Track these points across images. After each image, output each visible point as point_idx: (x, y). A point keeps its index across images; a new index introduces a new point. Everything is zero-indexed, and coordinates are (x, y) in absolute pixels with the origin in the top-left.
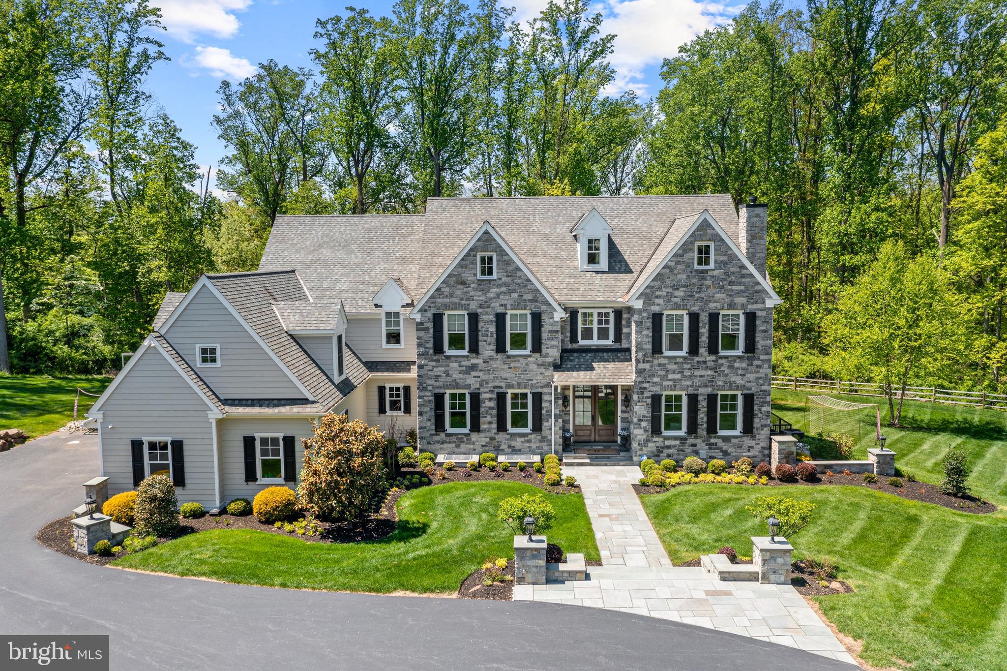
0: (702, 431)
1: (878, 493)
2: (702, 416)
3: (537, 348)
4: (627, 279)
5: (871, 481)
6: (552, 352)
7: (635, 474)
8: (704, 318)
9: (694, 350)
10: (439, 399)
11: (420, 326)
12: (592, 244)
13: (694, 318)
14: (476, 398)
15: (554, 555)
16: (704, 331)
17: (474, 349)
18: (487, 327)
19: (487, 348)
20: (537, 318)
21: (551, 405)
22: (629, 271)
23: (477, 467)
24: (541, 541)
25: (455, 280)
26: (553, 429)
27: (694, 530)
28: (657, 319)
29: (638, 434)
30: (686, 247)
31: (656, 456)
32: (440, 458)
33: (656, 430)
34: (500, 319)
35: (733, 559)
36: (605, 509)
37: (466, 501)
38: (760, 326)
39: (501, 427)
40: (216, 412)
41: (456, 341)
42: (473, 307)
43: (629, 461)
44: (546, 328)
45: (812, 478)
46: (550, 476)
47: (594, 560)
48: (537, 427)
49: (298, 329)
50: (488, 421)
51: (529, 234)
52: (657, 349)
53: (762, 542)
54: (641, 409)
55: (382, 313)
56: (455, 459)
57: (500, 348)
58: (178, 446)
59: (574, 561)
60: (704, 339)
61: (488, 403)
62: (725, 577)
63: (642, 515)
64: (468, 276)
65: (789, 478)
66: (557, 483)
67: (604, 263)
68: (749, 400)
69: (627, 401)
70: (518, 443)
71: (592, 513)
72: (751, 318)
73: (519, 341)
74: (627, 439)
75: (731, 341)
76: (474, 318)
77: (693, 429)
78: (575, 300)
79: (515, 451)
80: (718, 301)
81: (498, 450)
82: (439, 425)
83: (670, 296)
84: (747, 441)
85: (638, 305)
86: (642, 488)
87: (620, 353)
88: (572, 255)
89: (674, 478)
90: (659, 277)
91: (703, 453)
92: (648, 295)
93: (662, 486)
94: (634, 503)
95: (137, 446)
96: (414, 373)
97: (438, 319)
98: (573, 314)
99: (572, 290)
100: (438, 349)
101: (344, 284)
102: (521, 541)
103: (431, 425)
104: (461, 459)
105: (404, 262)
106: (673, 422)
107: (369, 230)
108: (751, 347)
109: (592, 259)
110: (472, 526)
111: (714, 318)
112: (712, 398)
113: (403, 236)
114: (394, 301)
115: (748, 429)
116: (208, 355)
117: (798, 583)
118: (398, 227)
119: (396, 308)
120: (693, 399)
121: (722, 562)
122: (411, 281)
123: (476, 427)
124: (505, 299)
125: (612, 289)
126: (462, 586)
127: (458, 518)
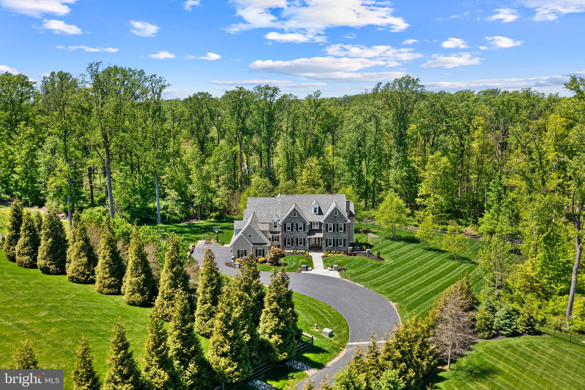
0: (336, 246)
1: (365, 258)
2: (336, 243)
3: (304, 230)
4: (322, 216)
5: (365, 255)
6: (307, 230)
7: (322, 254)
8: (336, 225)
9: (334, 231)
10: (285, 239)
11: (282, 226)
12: (315, 209)
13: (334, 225)
14: (292, 239)
15: (307, 267)
16: (336, 227)
17: (292, 230)
18: (295, 226)
19: (295, 230)
20: (304, 225)
21: (307, 241)
22: (323, 214)
23: (293, 253)
24: (305, 266)
25: (289, 217)
26: (307, 245)
27: (329, 264)
28: (327, 225)
29: (324, 246)
30: (332, 212)
31: (327, 251)
32: (286, 251)
33: (327, 246)
34: (297, 224)
35: (332, 268)
36: (316, 261)
37: (292, 259)
38: (346, 226)
39: (297, 245)
40: (252, 245)
41: (289, 228)
42: (292, 222)
43: (322, 252)
44: (306, 226)
45: (355, 255)
46: (307, 255)
47: (313, 268)
48: (304, 245)
49: (262, 230)
50: (295, 244)
51: (303, 205)
52: (327, 231)
53: (334, 266)
54: (324, 242)
55: (273, 222)
56: (288, 251)
57: (297, 230)
58: (245, 251)
59: (310, 268)
60: (336, 229)
61: (295, 240)
62: (330, 270)
63: (322, 262)
64: (291, 216)
65: (350, 255)
66: (308, 256)
67: (317, 213)
68: (344, 240)
69: (322, 239)
70: (300, 248)
71: (313, 261)
72: (345, 225)
73: (301, 229)
74: (322, 247)
75: (341, 229)
76: (292, 224)
77: (334, 245)
78: (312, 221)
79: (300, 249)
80: (338, 222)
81: (297, 249)
82: (285, 245)
83: (329, 221)
84: (344, 248)
85: (323, 222)
86: (323, 257)
87: (320, 231)
88: (311, 210)
89: (329, 255)
90: (327, 217)
91: (336, 250)
92: (325, 221)
93: (327, 256)
94: (321, 260)
95: (239, 251)
96: (280, 234)
97: (285, 225)
98: (311, 223)
99: (311, 218)
100: (285, 230)
101: (265, 215)
102: (303, 266)
103: (284, 245)
104: (290, 251)
105: (277, 210)
106: (330, 244)
107: (268, 201)
108: (345, 230)
109: (315, 211)
110: (294, 264)
111: (338, 225)
112: (337, 240)
113: (276, 203)
114: (276, 220)
115: (344, 245)
116: (250, 236)
117: (339, 271)
118: (274, 201)
119: (276, 221)
120: (334, 240)
121: (329, 268)
122: (279, 215)
123: (292, 245)
124: (298, 221)
125: (318, 218)
126: (295, 271)
127: (291, 262)
